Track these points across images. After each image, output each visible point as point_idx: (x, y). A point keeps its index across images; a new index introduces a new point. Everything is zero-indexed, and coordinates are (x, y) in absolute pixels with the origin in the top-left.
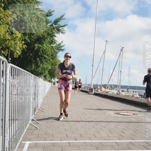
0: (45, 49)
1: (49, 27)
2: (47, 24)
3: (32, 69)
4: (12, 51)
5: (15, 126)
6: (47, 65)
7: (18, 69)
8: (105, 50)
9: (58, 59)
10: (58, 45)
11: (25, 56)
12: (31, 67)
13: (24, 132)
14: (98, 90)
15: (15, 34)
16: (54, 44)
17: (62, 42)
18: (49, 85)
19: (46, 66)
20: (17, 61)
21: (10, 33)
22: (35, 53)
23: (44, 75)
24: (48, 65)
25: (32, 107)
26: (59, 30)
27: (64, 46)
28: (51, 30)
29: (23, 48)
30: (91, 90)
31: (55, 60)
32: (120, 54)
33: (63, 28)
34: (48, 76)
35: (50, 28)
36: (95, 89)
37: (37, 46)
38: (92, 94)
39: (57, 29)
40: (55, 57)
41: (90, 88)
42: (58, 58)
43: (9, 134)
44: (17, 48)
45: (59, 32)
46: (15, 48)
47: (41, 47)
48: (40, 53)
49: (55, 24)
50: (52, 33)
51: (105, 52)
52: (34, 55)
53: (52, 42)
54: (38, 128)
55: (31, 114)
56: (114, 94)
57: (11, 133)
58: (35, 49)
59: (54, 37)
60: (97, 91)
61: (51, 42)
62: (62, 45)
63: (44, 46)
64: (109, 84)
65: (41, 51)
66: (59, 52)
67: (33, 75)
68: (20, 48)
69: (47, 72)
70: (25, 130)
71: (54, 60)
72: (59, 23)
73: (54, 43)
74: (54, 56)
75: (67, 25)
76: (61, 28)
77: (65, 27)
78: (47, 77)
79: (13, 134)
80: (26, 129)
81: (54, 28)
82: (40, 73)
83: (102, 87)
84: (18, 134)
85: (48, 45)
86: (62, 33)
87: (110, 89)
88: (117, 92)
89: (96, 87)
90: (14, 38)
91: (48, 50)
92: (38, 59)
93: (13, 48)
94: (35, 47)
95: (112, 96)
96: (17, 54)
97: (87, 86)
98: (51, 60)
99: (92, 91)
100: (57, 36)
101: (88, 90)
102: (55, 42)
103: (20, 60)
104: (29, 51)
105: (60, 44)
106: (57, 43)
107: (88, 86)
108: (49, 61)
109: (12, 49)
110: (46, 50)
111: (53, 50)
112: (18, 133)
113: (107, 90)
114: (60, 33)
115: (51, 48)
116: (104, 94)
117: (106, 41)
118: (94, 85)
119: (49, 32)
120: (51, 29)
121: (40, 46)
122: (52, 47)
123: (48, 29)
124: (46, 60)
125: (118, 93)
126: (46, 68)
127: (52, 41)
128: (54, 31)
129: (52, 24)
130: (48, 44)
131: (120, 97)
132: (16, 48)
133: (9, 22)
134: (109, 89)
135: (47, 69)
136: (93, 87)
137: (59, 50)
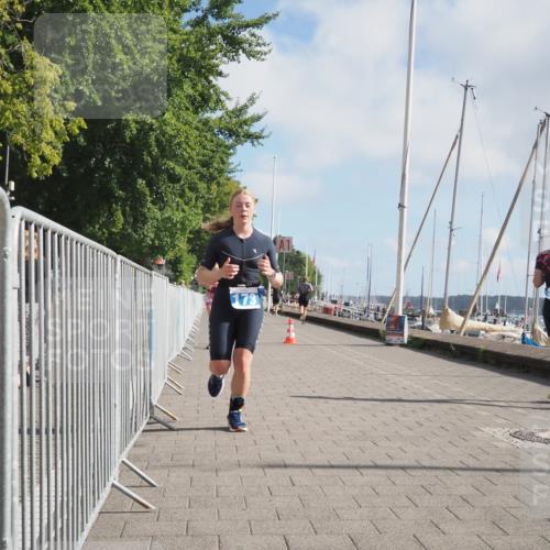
0: (172, 133)
1: (189, 28)
2: (178, 14)
3: (114, 230)
4: (18, 147)
5: (45, 498)
6: (183, 211)
7: (53, 233)
8: (459, 128)
9: (236, 179)
10: (233, 112)
11: (82, 171)
12: (111, 222)
13: (88, 527)
14: (430, 323)
15: (32, 68)
16: (214, 110)
17: (252, 100)
18: (194, 301)
19: (178, 216)
20: (46, 194)
21: (12, 66)
22: (126, 154)
23: (170, 255)
24: (186, 208)
25: (118, 408)
26: (234, 44)
27: (259, 118)
28: (199, 41)
29: (70, 135)
30: (397, 324)
31: (218, 184)
32: (536, 146)
33: (256, 31)
34: (189, 261)
35: (191, 32)
36: (412, 318)
37: (137, 122)
38: (402, 345)
39: (225, 37)
40: (221, 172)
41: (389, 316)
42: (236, 177)
43: (23, 533)
44: (44, 135)
45: (237, 52)
46: (35, 137)
47: (152, 125)
48: (150, 154)
49: (218, 16)
50: (203, 58)
51: (459, 138)
52: (119, 163)
53: (204, 100)
54: (150, 505)
55: (118, 439)
56: (506, 340)
57: (28, 529)
58: (128, 134)
59: (211, 78)
60: (422, 327)
61: (199, 99)
62: (251, 112)
63: (164, 123)
64: (482, 293)
65: (153, 143)
66: (239, 147)
67: (120, 257)
68: (56, 133)
69: (183, 245)
70: (93, 517)
71: (214, 187)
72: (236, 9)
73: (212, 104)
74: (215, 165)
75: (276, 15)
76: (244, 34)
77: (265, 27)
78: (184, 267)
79: (36, 535)
80: (98, 509)
81: (211, 35)
82: (152, 247)
83: (450, 311)
84: (62, 529)
85: (183, 114)
86: (250, 55)
87: (485, 320)
88: (521, 331)
89: (416, 307)
90: (30, 88)
91: (187, 137)
92: (140, 181)
93: (24, 136)
94: (127, 126)
95: (497, 349)
96: (43, 159)
97: (374, 305)
98: (202, 186)
99: (402, 328)
100: (225, 72)
101: (381, 327)
102: (219, 101)
103: (59, 189)
104: (100, 148)
105: (240, 111)
106: (230, 106)
107: (382, 306)
108: (193, 188)
109: (19, 139)
110: (175, 137)
111: (209, 135)
112: (59, 526)
113: (473, 324)
114: (243, 56)
115: (200, 125)
116: (460, 343)
117: (466, 87)
118: (409, 302)
119: (188, 51)
120: (201, 39)
121: (149, 119)
122: (206, 122)
123: (184, 41)
124: (177, 186)
125: (528, 336)
126: (178, 226)
127: (201, 95)
128: (212, 47)
129: (200, 14)
130: (187, 109)
131: (538, 356)
132: (38, 131)
133: (5, 14)
134: (481, 317)
135: (183, 229)
136: (405, 310)
137: (238, 136)
